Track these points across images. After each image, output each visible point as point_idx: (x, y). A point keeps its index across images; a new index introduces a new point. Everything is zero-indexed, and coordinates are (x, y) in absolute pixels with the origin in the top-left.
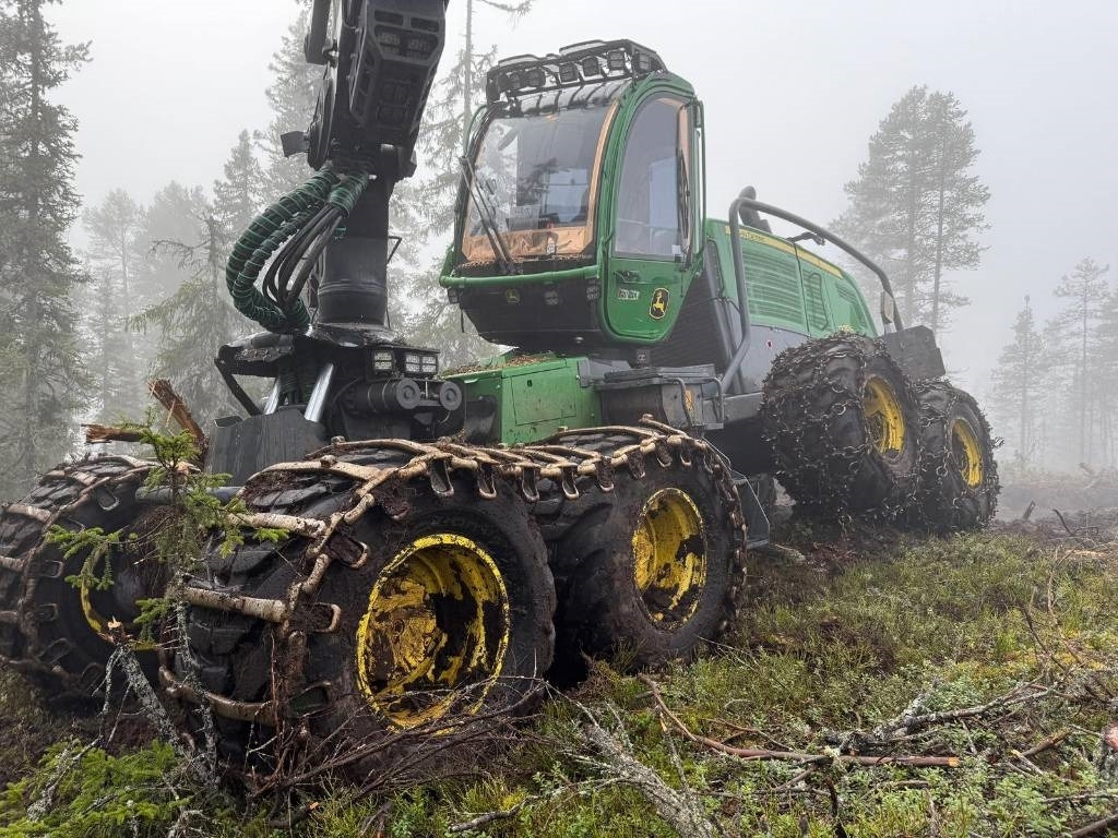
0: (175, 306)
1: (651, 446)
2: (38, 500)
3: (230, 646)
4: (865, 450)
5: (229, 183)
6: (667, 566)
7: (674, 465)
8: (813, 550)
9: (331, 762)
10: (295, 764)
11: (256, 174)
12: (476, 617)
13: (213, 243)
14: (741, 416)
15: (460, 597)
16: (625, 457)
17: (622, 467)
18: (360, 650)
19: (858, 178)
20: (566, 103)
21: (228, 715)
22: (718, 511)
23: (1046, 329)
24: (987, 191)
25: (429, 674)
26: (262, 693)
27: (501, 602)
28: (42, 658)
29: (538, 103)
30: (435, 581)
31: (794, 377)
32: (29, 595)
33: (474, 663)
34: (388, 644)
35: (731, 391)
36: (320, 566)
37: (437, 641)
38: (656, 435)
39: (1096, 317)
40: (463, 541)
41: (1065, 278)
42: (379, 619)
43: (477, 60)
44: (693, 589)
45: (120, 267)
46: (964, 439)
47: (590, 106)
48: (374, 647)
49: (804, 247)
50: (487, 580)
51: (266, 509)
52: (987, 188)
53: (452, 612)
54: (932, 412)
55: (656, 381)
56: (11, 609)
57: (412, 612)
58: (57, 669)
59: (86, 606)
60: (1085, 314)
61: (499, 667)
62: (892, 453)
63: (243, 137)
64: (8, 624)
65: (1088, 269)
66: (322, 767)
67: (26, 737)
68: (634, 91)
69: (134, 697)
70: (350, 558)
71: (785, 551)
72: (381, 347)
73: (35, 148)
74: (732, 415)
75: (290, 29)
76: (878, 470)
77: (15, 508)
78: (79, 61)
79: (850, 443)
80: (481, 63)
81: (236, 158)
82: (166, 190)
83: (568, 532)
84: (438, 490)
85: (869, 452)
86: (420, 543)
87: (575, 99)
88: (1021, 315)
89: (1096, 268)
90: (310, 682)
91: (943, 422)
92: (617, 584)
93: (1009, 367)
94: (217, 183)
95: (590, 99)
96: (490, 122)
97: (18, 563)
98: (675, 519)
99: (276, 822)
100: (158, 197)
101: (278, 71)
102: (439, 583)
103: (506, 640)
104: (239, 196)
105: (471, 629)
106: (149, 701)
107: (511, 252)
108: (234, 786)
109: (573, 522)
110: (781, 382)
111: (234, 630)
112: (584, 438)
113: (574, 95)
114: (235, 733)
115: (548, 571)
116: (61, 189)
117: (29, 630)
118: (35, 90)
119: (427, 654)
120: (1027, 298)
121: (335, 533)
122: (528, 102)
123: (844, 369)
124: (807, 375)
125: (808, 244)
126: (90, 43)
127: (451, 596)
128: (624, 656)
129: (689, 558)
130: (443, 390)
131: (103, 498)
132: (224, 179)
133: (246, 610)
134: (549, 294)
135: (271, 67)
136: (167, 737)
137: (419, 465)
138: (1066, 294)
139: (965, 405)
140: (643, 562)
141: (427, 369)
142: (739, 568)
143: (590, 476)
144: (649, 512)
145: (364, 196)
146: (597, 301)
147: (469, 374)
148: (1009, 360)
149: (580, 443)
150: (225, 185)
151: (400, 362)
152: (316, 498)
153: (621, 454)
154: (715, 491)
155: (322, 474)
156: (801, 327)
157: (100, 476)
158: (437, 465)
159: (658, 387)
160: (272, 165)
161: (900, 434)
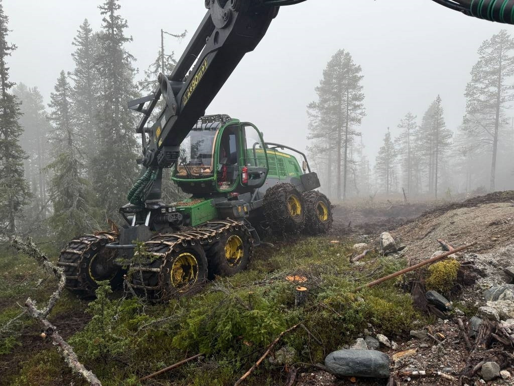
1: (228, 227)
2: (75, 248)
3: (149, 277)
4: (288, 217)
6: (234, 252)
7: (234, 230)
8: (277, 243)
11: (69, 89)
12: (191, 269)
14: (259, 206)
15: (187, 265)
17: (221, 233)
18: (171, 276)
19: (319, 86)
20: (204, 128)
21: (150, 290)
22: (246, 239)
23: (395, 140)
25: (182, 281)
26: (157, 285)
27: (196, 265)
28: (83, 287)
31: (270, 197)
32: (79, 272)
33: (191, 278)
35: (255, 199)
36: (165, 262)
37: (183, 274)
38: (229, 224)
39: (413, 135)
40: (188, 254)
41: (401, 120)
43: (167, 57)
44: (240, 258)
46: (323, 207)
47: (211, 130)
49: (278, 151)
50: (193, 261)
51: (151, 251)
53: (186, 268)
54: (311, 202)
55: (231, 206)
57: (179, 269)
58: (87, 289)
59: (90, 274)
60: (409, 135)
61: (197, 278)
63: (62, 73)
64: (75, 279)
68: (222, 128)
70: (169, 260)
71: (269, 244)
72: (163, 207)
74: (255, 207)
75: (81, 27)
76: (292, 221)
77: (68, 250)
79: (284, 215)
80: (168, 58)
81: (59, 83)
84: (183, 245)
86: (180, 255)
87: (207, 127)
88: (386, 135)
89: (412, 117)
90: (165, 282)
91: (314, 204)
92: (221, 259)
93: (382, 155)
94: (52, 94)
95: (211, 128)
97: (75, 264)
98: (236, 242)
101: (76, 45)
102: (182, 262)
103: (198, 272)
104: (62, 99)
105: (190, 271)
106: (131, 289)
107: (191, 171)
110: (267, 198)
111: (150, 274)
112: (213, 225)
114: (151, 293)
115: (206, 258)
117: (80, 280)
119: (181, 277)
120: (388, 128)
121: (167, 256)
123: (282, 195)
124: (273, 197)
127: (185, 265)
128: (223, 274)
129: (239, 250)
130: (178, 215)
132: (55, 93)
133: (152, 271)
134: (202, 184)
135: (73, 43)
137: (180, 241)
138: (402, 127)
139: (322, 197)
140: (228, 253)
141: (173, 210)
142: (251, 252)
143: (214, 236)
144: (229, 241)
145: (158, 174)
146: (215, 185)
147: (182, 207)
148: (382, 153)
149: (212, 226)
150: (56, 95)
151: (167, 210)
152: (161, 249)
153: (221, 230)
154: (245, 234)
155: (161, 244)
156: (277, 177)
157: (91, 241)
158: (183, 240)
159: (232, 208)
160: (76, 85)
161: (300, 210)
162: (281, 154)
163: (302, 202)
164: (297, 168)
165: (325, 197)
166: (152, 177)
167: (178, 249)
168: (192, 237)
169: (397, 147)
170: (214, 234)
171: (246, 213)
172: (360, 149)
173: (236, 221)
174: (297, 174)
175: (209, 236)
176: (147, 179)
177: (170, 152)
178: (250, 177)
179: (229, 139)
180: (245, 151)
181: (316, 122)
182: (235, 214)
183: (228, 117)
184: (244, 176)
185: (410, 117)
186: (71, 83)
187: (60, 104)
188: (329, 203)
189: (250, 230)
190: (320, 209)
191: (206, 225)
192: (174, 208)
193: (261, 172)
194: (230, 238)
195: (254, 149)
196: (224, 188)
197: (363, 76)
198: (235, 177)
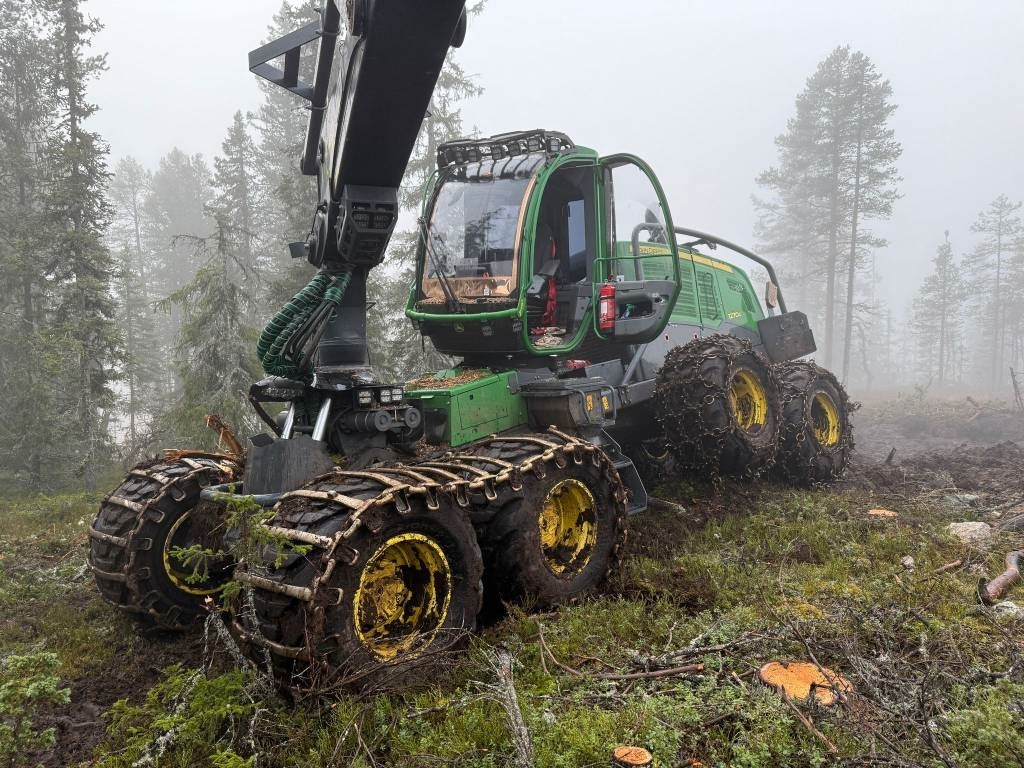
0: (194, 289)
1: (551, 455)
2: (130, 493)
3: (278, 613)
4: (730, 430)
5: (228, 158)
6: (570, 530)
7: (573, 465)
8: (693, 504)
9: (343, 681)
10: (321, 682)
11: (249, 149)
12: (429, 581)
13: (222, 234)
14: (641, 399)
15: (419, 568)
16: (530, 465)
17: (529, 472)
18: (356, 611)
19: (787, 132)
20: (499, 174)
21: (280, 653)
22: (606, 492)
23: (963, 262)
24: (900, 148)
25: (401, 618)
26: (300, 642)
27: (445, 572)
28: (142, 604)
29: (479, 171)
30: (403, 557)
31: (677, 373)
32: (131, 563)
33: (429, 612)
34: (373, 602)
35: (634, 378)
36: (330, 566)
37: (405, 596)
38: (555, 446)
39: (1010, 250)
40: (419, 537)
41: (981, 214)
42: (366, 587)
44: (587, 547)
45: (133, 227)
46: (825, 406)
47: (516, 178)
48: (365, 605)
49: (701, 252)
50: (436, 559)
51: (294, 526)
52: (900, 145)
53: (414, 577)
54: (794, 390)
55: (564, 393)
56: (120, 571)
57: (388, 580)
58: (151, 611)
59: (167, 567)
60: (1000, 247)
61: (445, 614)
62: (756, 427)
63: (238, 117)
64: (118, 582)
65: (1002, 206)
66: (337, 684)
67: (137, 658)
68: (547, 168)
69: (221, 643)
70: (347, 560)
71: (671, 506)
72: (363, 387)
73: (76, 169)
74: (633, 399)
76: (740, 444)
77: (113, 499)
78: (98, 70)
79: (718, 426)
81: (232, 136)
82: (170, 156)
83: (494, 518)
84: (401, 510)
85: (732, 432)
86: (391, 542)
87: (505, 171)
88: (941, 248)
89: (1010, 205)
90: (327, 634)
91: (803, 397)
92: (527, 552)
93: (930, 296)
94: (217, 159)
95: (516, 172)
96: (441, 187)
97: (121, 540)
98: (574, 498)
99: (312, 715)
100: (163, 162)
102: (405, 559)
103: (449, 596)
104: (236, 170)
105: (427, 590)
106: (230, 644)
107: (457, 293)
108: (285, 694)
109: (498, 510)
110: (668, 376)
111: (281, 603)
112: (508, 445)
113: (504, 168)
114: (284, 665)
115: (477, 548)
116: (98, 201)
117: (132, 585)
118: (73, 120)
119: (399, 607)
120: (947, 233)
121: (338, 545)
122: (472, 169)
123: (715, 368)
124: (687, 371)
125: (703, 249)
126: (107, 54)
127: (413, 567)
128: (529, 602)
129: (586, 526)
130: (407, 413)
131: (175, 492)
132: (223, 156)
133: (288, 593)
134: (485, 329)
136: (242, 665)
137: (388, 496)
138: (982, 229)
139: (826, 380)
140: (551, 530)
141: (396, 398)
142: (621, 531)
143: (505, 482)
144: (555, 496)
145: (348, 287)
146: (521, 332)
147: (427, 391)
148: (930, 290)
149: (504, 450)
150: (224, 161)
151: (377, 396)
152: (326, 519)
153: (528, 463)
154: (603, 477)
155: (329, 502)
156: (695, 320)
157: (171, 476)
158: (401, 493)
159: (566, 397)
160: (264, 141)
161: (764, 412)
162: (709, 262)
163: (770, 388)
164: (749, 301)
165: (832, 379)
166: (328, 293)
167: (380, 522)
168: (431, 483)
169: (967, 277)
170: (504, 475)
171: (609, 415)
172: (868, 284)
173: (579, 436)
174: (750, 317)
175: (488, 482)
176: (313, 301)
177: (367, 205)
178: (622, 312)
179: (567, 213)
180: (611, 249)
181: (772, 220)
182: (576, 416)
183: (565, 141)
184: (605, 308)
185: (1003, 206)
186: (256, 136)
187: (232, 181)
188: (843, 396)
189: (616, 465)
190: (818, 413)
191: (488, 446)
192: (398, 391)
193: (655, 295)
194: (556, 489)
195: (635, 241)
196: (548, 342)
197: (895, 107)
198: (579, 314)
